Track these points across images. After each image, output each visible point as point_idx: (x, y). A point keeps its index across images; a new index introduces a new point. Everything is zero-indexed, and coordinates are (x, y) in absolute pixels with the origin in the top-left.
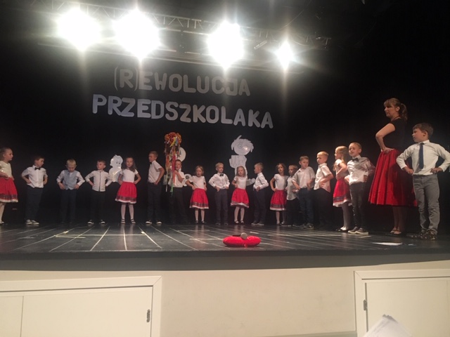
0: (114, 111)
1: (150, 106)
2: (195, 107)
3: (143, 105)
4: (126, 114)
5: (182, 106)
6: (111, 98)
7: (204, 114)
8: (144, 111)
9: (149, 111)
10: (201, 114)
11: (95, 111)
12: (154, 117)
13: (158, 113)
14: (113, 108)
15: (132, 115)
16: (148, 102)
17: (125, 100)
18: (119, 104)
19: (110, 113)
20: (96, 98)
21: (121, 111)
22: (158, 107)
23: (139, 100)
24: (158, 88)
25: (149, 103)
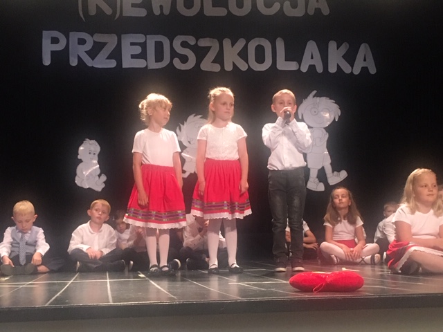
0: (79, 59)
1: (144, 45)
2: (227, 43)
3: (132, 44)
4: (102, 62)
5: (203, 43)
6: (75, 36)
7: (243, 55)
8: (133, 56)
9: (143, 55)
10: (239, 54)
11: (47, 61)
12: (153, 65)
13: (159, 58)
14: (78, 53)
15: (112, 64)
16: (140, 38)
17: (99, 38)
18: (89, 46)
19: (74, 62)
20: (47, 36)
21: (93, 59)
22: (159, 47)
23: (123, 36)
24: (157, 12)
25: (142, 41)
